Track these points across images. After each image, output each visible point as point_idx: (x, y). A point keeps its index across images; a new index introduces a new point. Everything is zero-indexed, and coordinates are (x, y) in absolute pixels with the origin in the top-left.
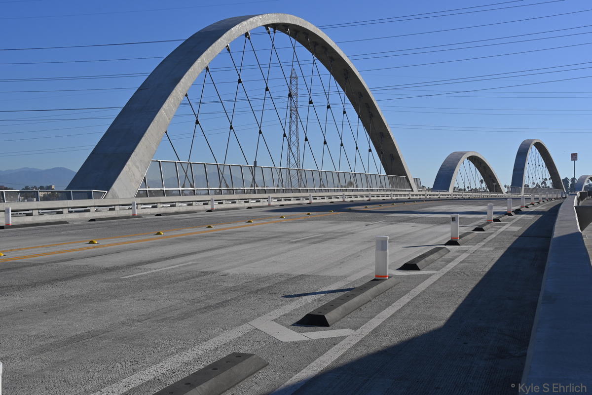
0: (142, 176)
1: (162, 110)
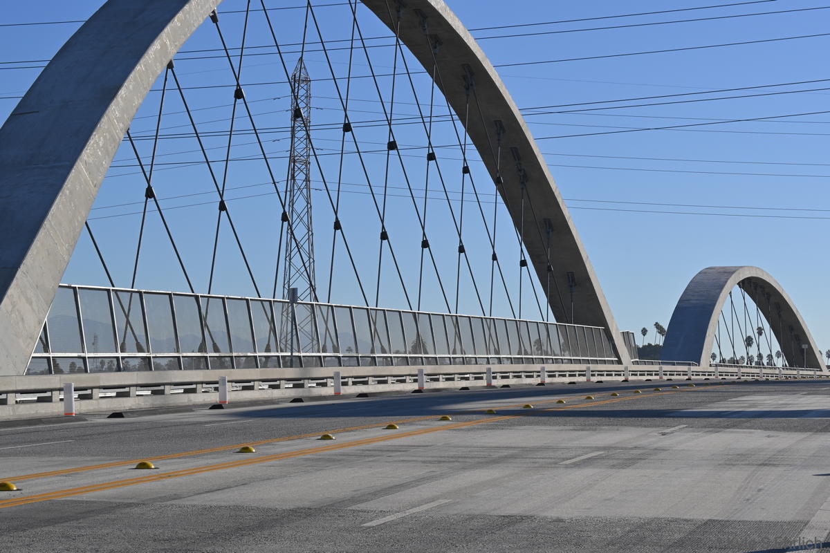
0: (39, 322)
1: (80, 165)
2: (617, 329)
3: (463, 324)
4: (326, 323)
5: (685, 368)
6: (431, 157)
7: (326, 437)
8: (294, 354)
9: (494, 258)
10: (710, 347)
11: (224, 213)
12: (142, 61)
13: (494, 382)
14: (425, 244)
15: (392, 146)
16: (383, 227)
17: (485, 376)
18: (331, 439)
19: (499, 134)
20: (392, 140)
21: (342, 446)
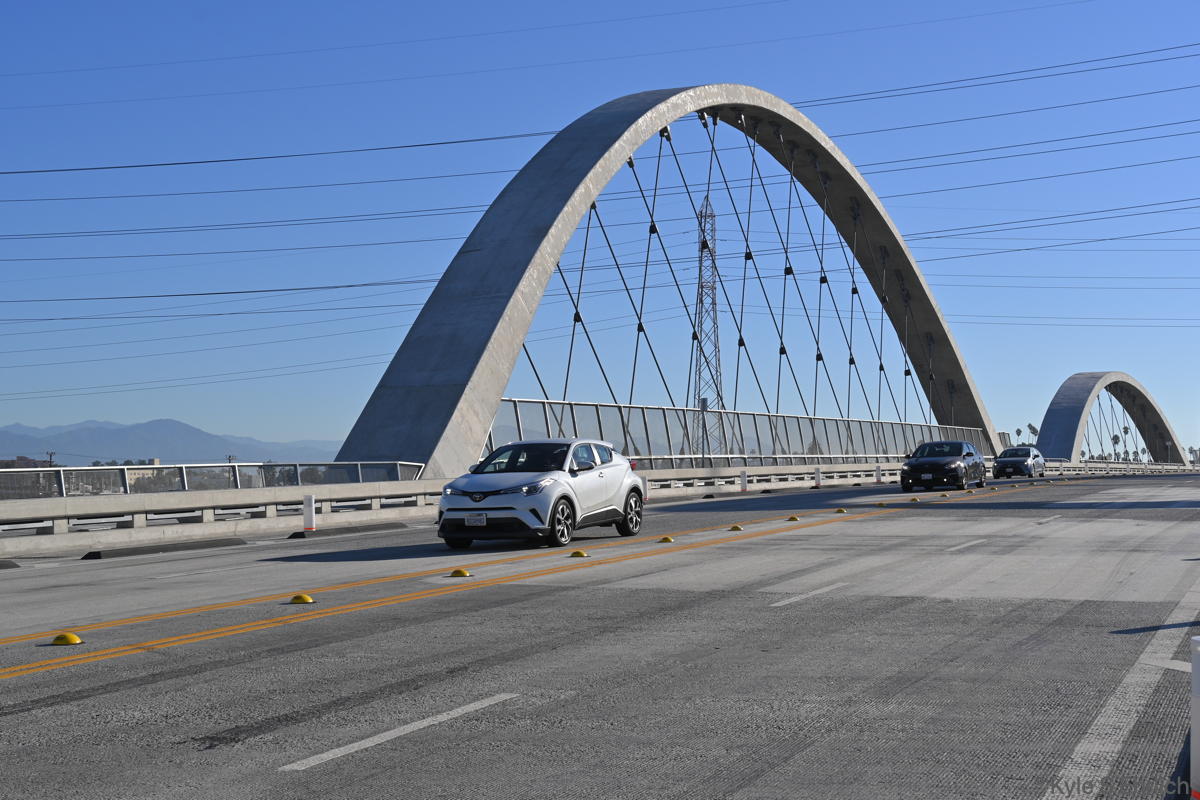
0: (486, 432)
1: (517, 295)
2: (994, 431)
3: (855, 428)
4: (733, 428)
5: (1057, 464)
6: (823, 280)
7: (736, 529)
8: (706, 456)
9: (882, 368)
10: (1079, 444)
11: (642, 333)
12: (569, 203)
13: (883, 479)
14: (819, 357)
15: (789, 271)
16: (782, 343)
17: (874, 473)
18: (739, 530)
19: (884, 258)
20: (788, 266)
21: (751, 536)
